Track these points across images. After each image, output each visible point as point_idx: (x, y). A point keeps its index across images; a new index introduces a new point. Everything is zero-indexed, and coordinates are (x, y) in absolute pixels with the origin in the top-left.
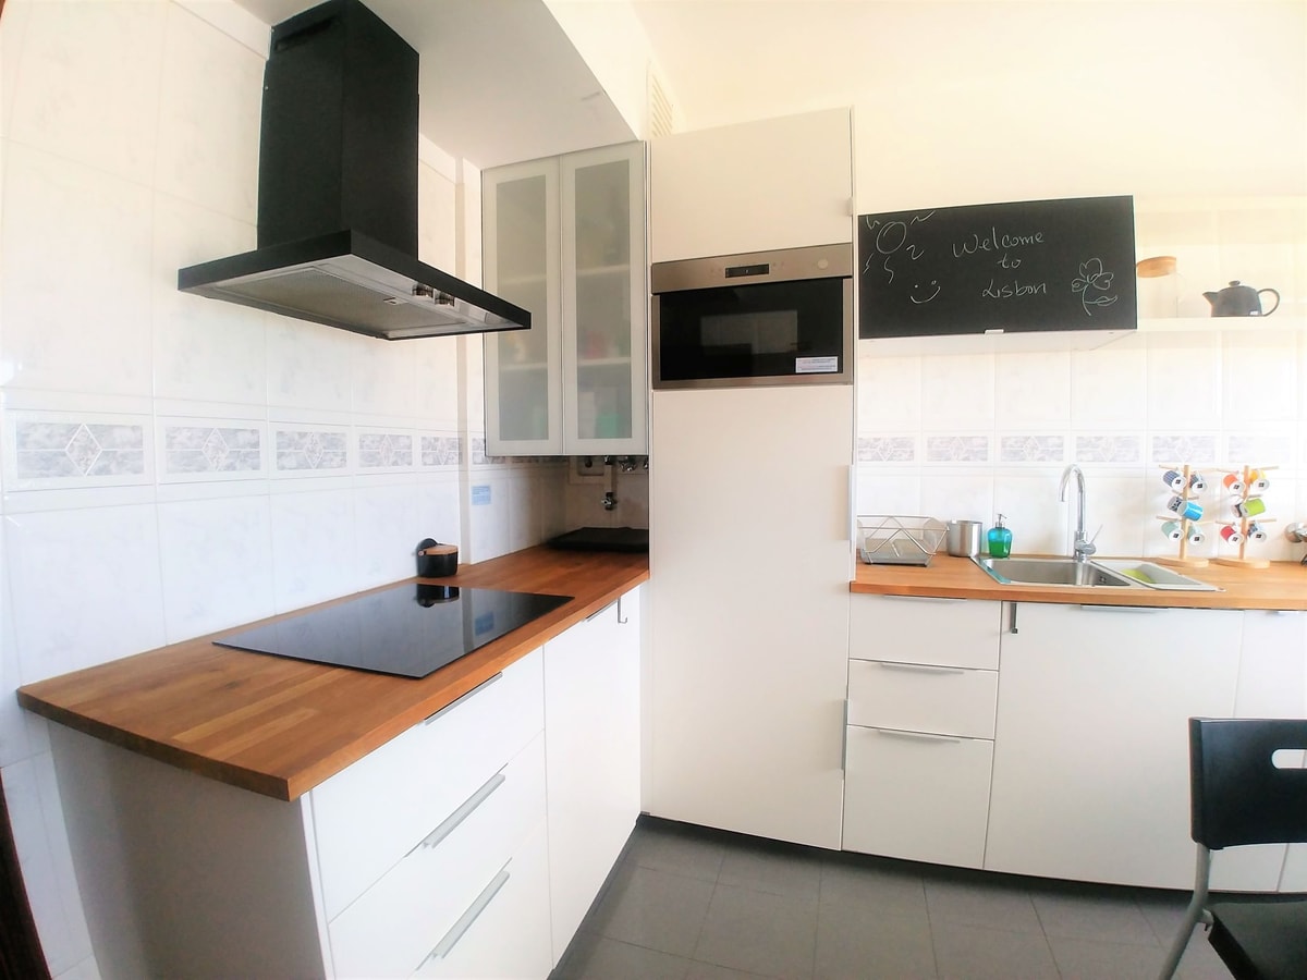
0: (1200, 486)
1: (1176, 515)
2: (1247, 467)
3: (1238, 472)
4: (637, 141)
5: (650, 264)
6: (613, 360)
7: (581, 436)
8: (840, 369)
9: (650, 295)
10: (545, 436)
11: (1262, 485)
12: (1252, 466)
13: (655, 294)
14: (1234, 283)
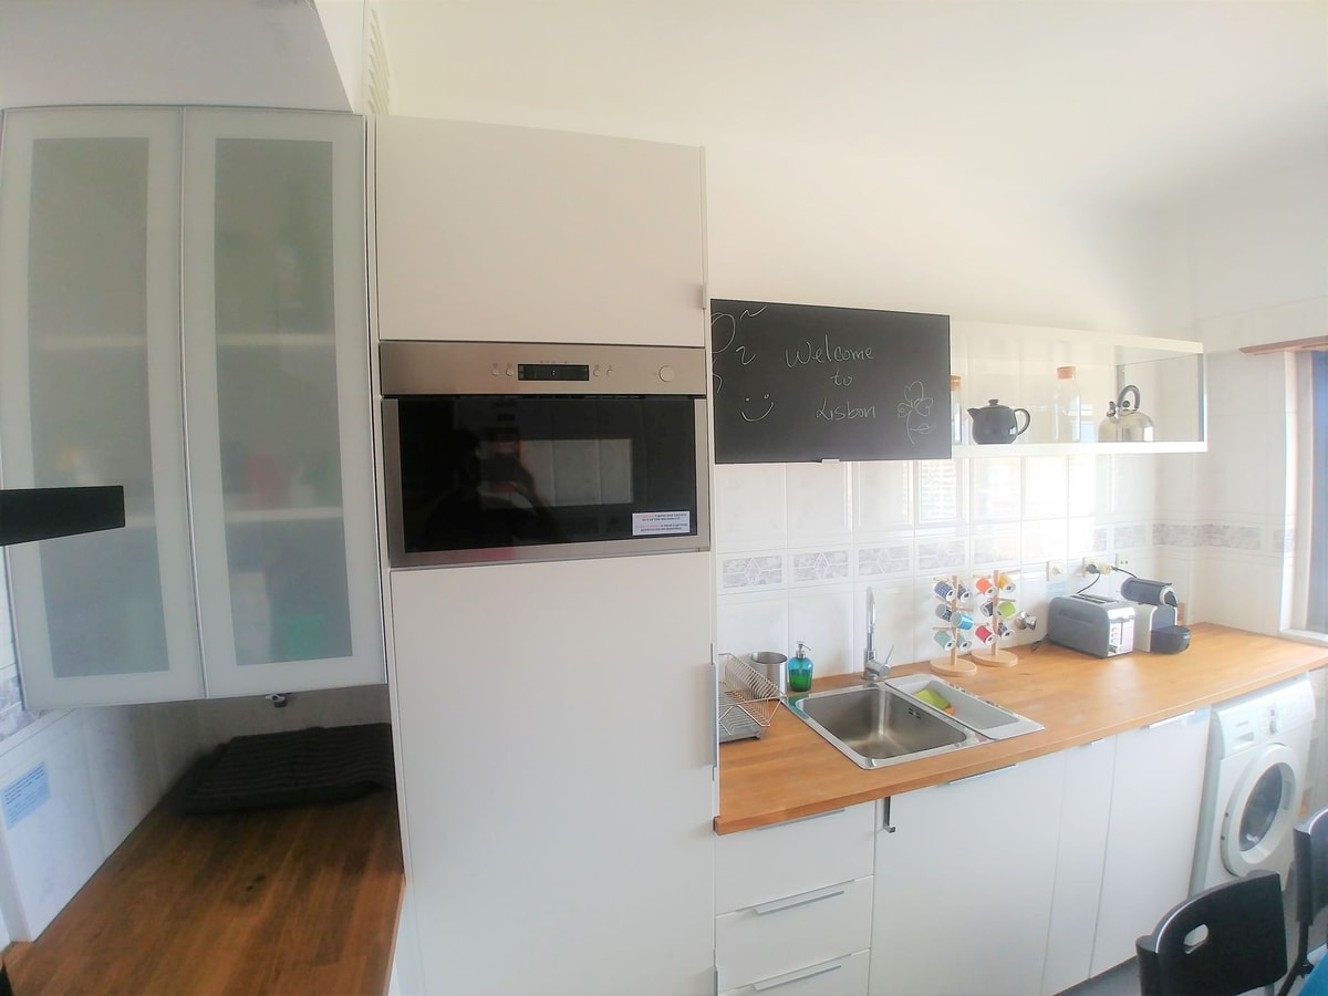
0: (967, 595)
1: (949, 624)
2: (996, 572)
3: (990, 577)
4: (348, 113)
5: (375, 342)
6: (302, 511)
7: (243, 657)
8: (694, 530)
9: (378, 397)
10: (160, 661)
11: (1009, 588)
12: (1001, 570)
13: (386, 397)
14: (994, 402)
